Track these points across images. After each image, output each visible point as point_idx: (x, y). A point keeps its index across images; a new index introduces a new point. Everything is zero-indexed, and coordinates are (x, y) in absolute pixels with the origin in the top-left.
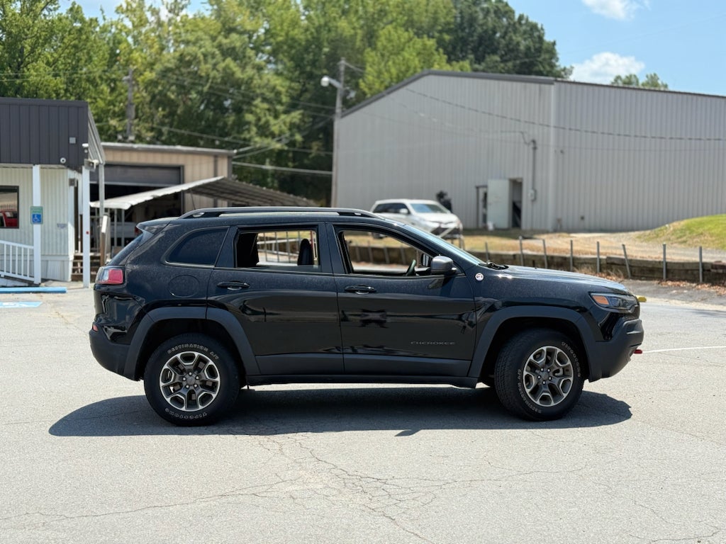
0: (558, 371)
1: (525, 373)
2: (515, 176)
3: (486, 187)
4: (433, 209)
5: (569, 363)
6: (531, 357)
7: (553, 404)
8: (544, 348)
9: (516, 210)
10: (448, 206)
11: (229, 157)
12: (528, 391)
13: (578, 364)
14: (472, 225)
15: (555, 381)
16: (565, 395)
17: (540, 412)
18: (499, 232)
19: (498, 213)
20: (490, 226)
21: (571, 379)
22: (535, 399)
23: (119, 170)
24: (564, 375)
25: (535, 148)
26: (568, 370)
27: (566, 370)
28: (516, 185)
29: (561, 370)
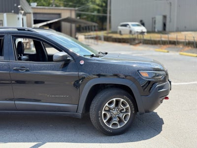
0: (123, 110)
1: (103, 112)
2: (164, 14)
3: (155, 18)
4: (138, 25)
5: (128, 106)
6: (107, 104)
7: (119, 127)
8: (114, 99)
9: (165, 25)
10: (143, 24)
11: (75, 10)
12: (105, 121)
13: (133, 106)
14: (150, 30)
15: (121, 115)
16: (126, 122)
17: (111, 131)
18: (159, 32)
19: (159, 26)
20: (156, 30)
21: (129, 114)
22: (109, 125)
23: (42, 15)
24: (126, 112)
25: (171, 5)
26: (128, 109)
27: (127, 109)
28: (165, 17)
29: (125, 109)
